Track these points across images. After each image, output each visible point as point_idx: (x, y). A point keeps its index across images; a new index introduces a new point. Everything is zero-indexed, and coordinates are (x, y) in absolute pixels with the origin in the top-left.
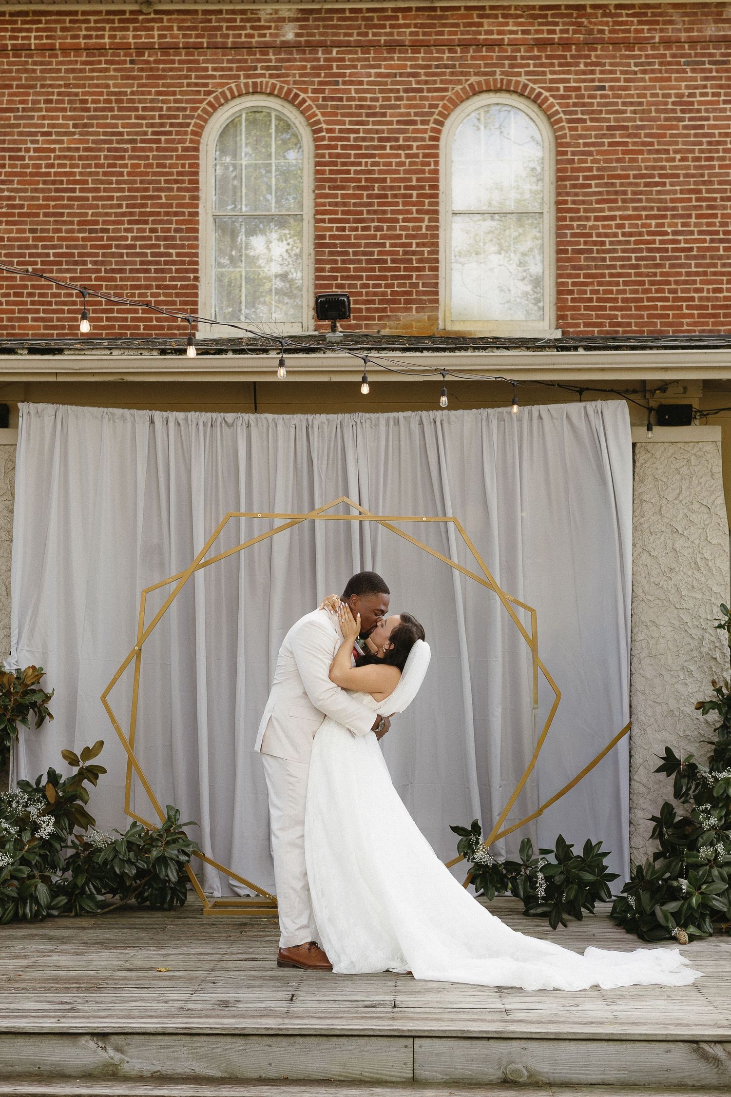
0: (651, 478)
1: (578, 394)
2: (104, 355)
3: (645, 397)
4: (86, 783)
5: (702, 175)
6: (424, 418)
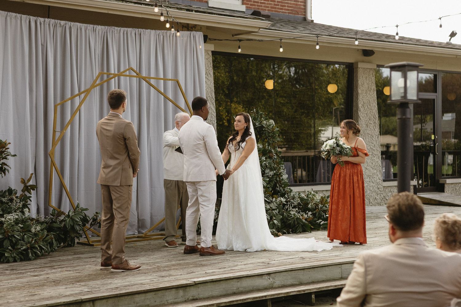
6: (137, 32)
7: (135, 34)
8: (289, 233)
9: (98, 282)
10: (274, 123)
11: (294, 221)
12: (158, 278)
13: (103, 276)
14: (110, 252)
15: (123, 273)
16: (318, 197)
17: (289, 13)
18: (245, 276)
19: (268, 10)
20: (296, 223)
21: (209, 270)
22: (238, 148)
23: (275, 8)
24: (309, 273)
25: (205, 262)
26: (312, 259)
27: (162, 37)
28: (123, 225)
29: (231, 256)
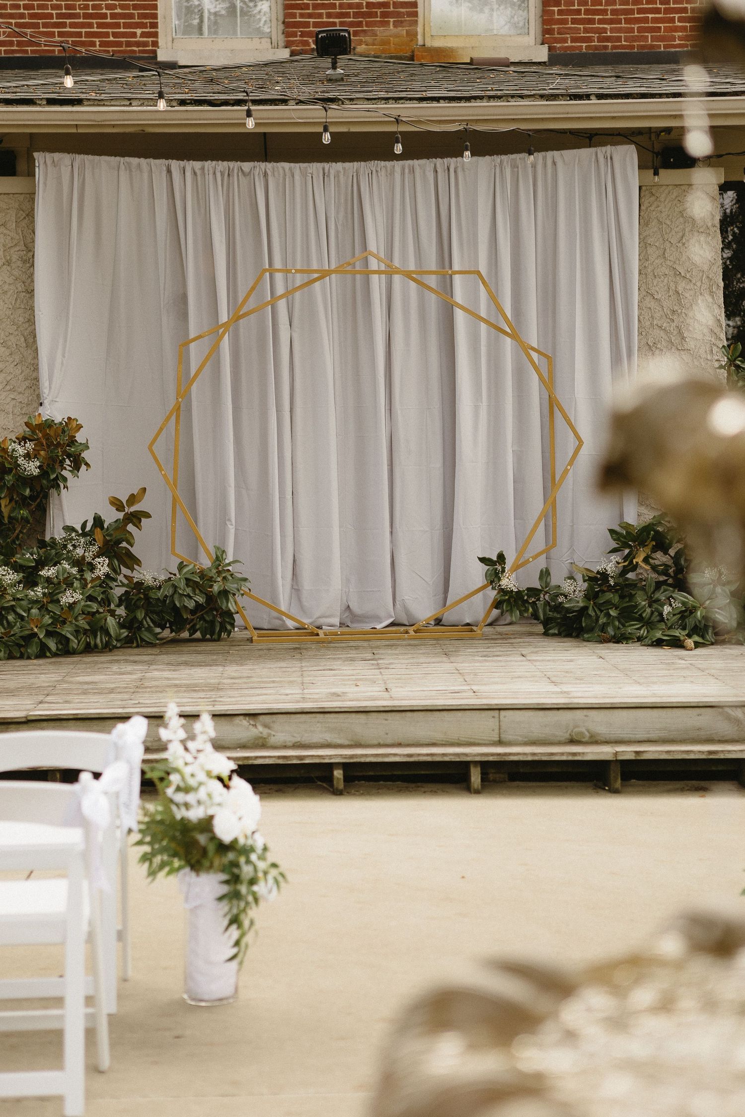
0: (654, 223)
1: (588, 140)
2: (124, 106)
3: (650, 138)
4: (130, 527)
6: (438, 165)
27: (509, 170)
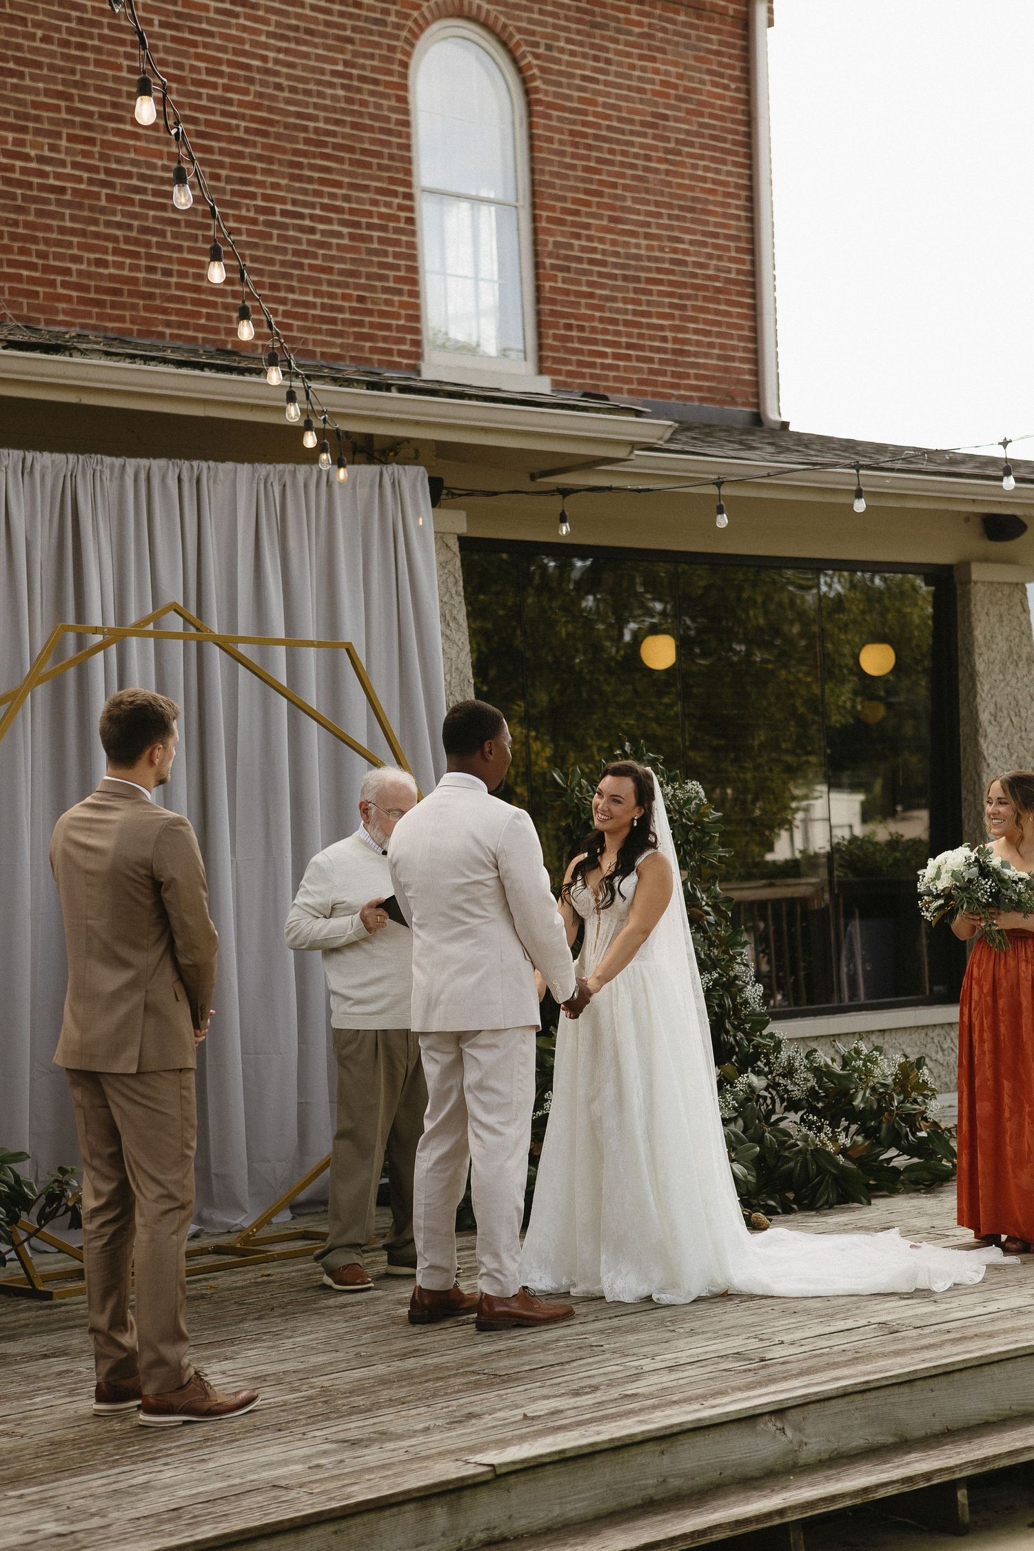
5: (73, 72)
6: (184, 472)
7: (180, 480)
8: (788, 1210)
9: (96, 1482)
10: (702, 794)
11: (805, 1160)
12: (335, 1451)
13: (110, 1448)
14: (129, 1339)
15: (187, 1429)
16: (886, 1069)
17: (702, 399)
18: (690, 1426)
19: (630, 392)
20: (813, 1168)
21: (534, 1400)
22: (608, 898)
23: (654, 384)
24: (933, 1394)
25: (506, 1362)
26: (927, 1330)
27: (277, 490)
28: (174, 1228)
29: (598, 1325)
